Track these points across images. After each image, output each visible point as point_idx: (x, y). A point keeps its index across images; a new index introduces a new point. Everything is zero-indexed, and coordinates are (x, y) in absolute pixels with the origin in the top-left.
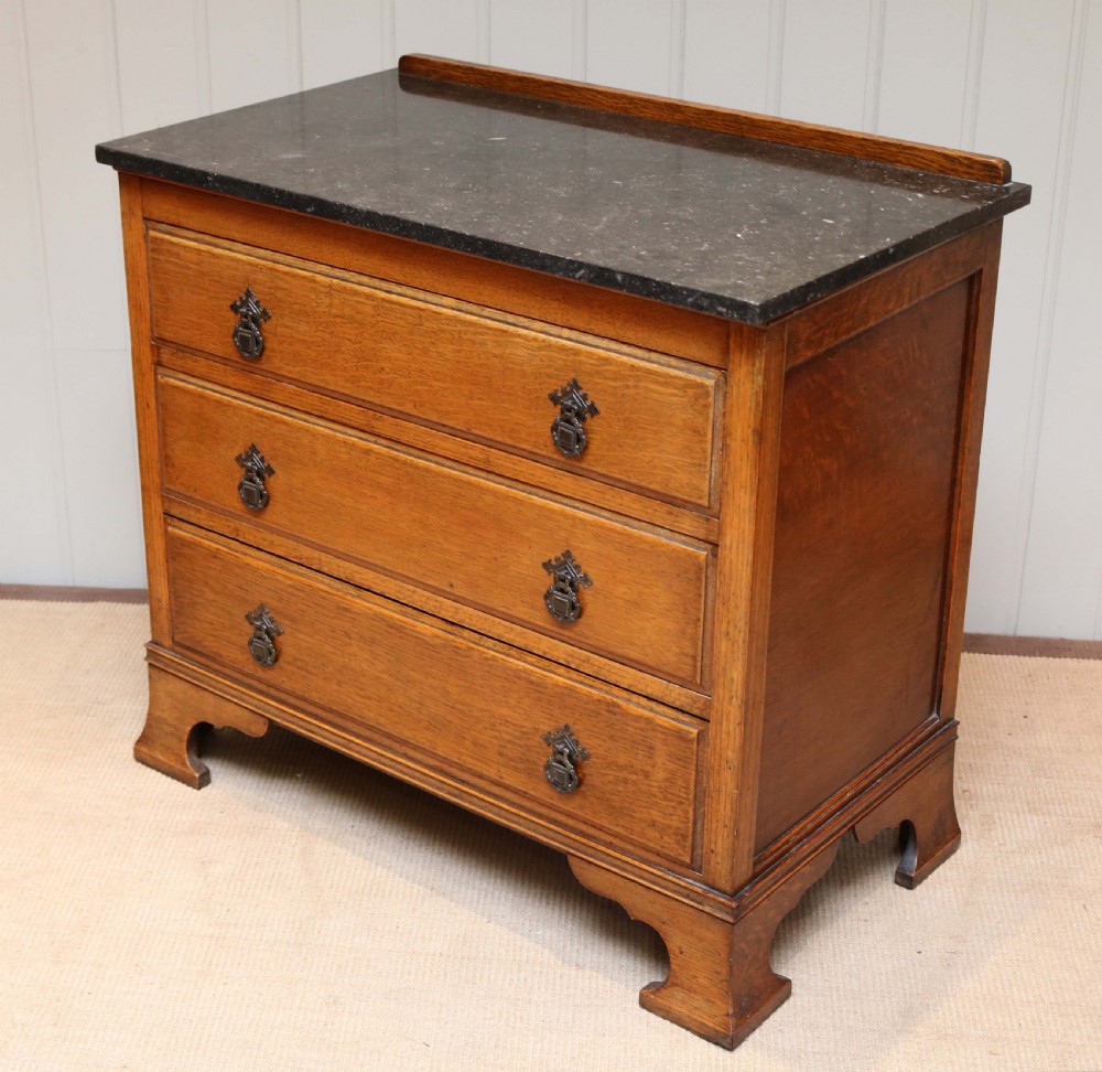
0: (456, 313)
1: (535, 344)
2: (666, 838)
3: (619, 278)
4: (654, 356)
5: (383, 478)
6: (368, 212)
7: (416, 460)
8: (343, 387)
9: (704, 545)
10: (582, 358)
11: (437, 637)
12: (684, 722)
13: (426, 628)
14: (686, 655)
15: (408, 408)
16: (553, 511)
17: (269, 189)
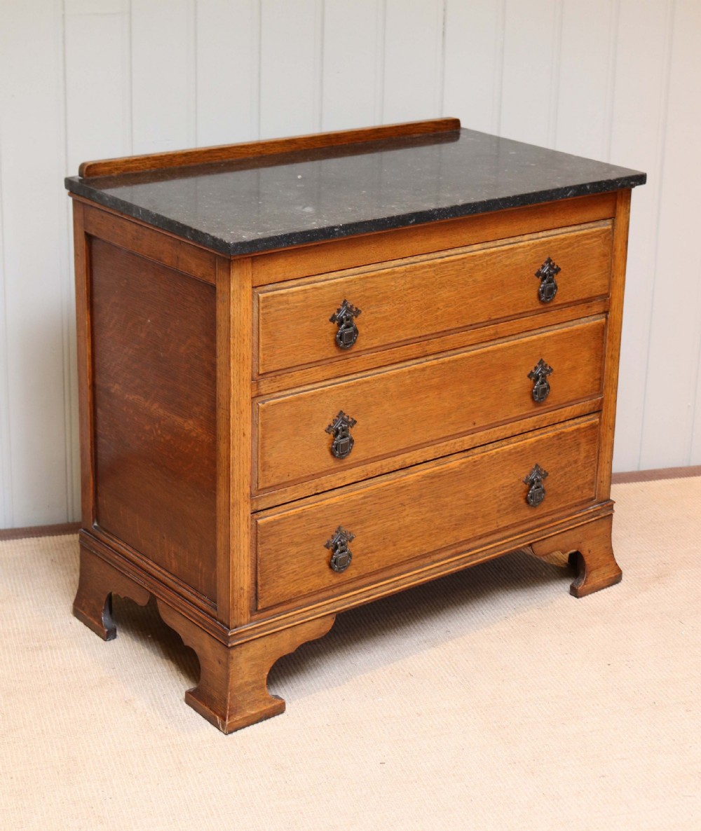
0: (484, 251)
1: (529, 248)
2: (584, 491)
3: (588, 187)
4: (583, 226)
5: (435, 380)
6: (452, 207)
7: (455, 357)
8: (412, 334)
9: (601, 316)
10: (552, 244)
11: (463, 463)
12: (591, 419)
13: (455, 463)
14: (596, 380)
15: (454, 325)
16: (534, 341)
17: (383, 220)
